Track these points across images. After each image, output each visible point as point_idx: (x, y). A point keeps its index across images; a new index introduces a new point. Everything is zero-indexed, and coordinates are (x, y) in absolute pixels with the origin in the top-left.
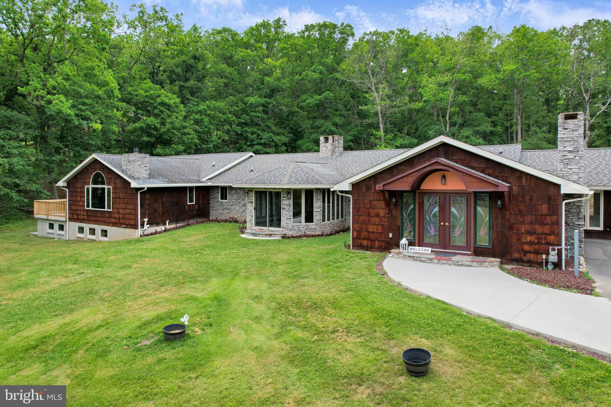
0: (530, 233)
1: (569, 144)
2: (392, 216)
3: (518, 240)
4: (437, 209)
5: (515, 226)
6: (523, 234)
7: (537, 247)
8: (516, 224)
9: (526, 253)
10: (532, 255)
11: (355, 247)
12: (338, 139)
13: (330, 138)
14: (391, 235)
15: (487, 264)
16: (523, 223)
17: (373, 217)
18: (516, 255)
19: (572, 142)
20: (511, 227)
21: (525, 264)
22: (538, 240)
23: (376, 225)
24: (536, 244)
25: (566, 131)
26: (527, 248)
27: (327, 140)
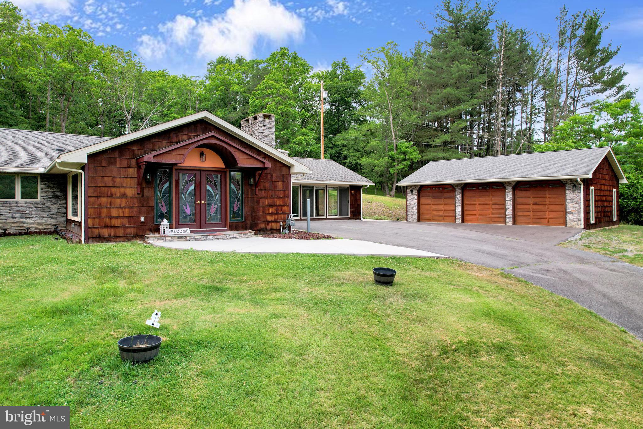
0: (271, 206)
2: (143, 196)
3: (263, 212)
4: (192, 187)
5: (261, 200)
6: (266, 207)
7: (276, 217)
8: (262, 198)
9: (269, 222)
10: (273, 224)
11: (90, 240)
14: (142, 219)
15: (248, 234)
16: (266, 198)
17: (118, 197)
18: (262, 226)
19: (268, 137)
20: (258, 202)
21: (269, 232)
22: (277, 211)
23: (122, 208)
24: (275, 214)
25: (264, 128)
26: (269, 218)
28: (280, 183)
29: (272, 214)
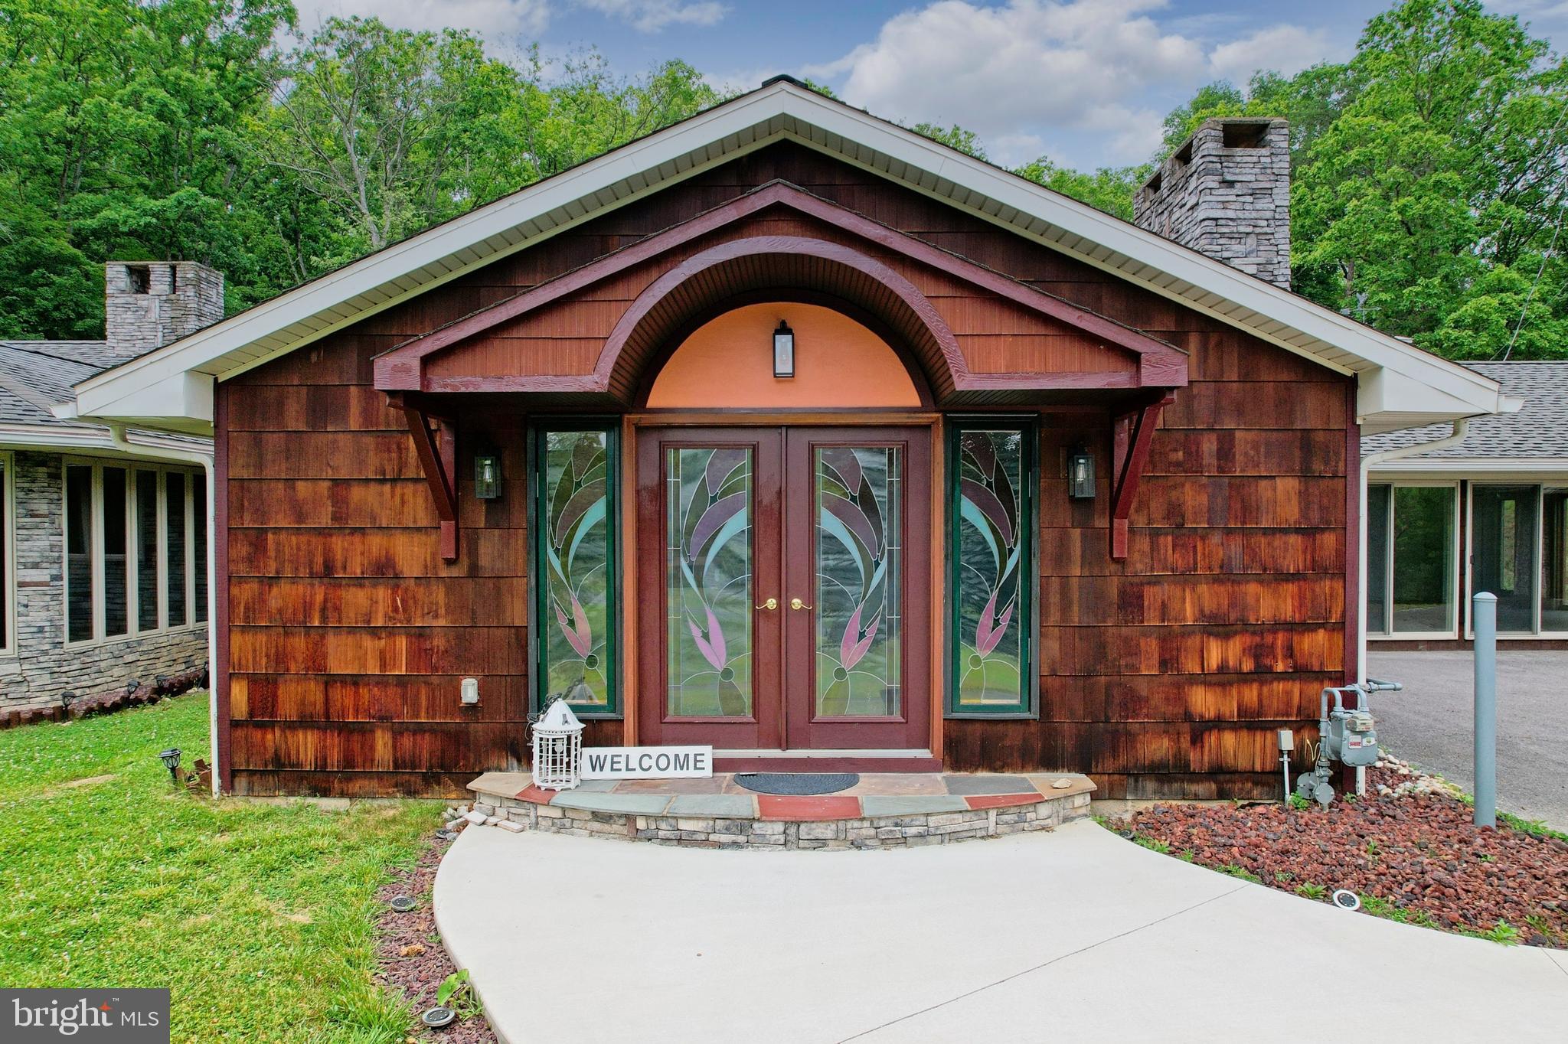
0: (1218, 627)
1: (1241, 248)
2: (474, 571)
3: (1164, 664)
4: (739, 522)
5: (1149, 592)
6: (1186, 632)
7: (1251, 694)
8: (1156, 581)
9: (1201, 728)
10: (1229, 739)
11: (241, 782)
12: (199, 279)
13: (159, 271)
14: (469, 691)
15: (1044, 810)
16: (1186, 578)
17: (359, 582)
18: (1157, 748)
19: (1251, 241)
20: (1131, 602)
21: (1199, 788)
22: (1257, 658)
23: (375, 632)
24: (1244, 678)
25: (1229, 194)
26: (1204, 701)
27: (141, 280)
28: (1287, 487)
29: (1224, 678)
